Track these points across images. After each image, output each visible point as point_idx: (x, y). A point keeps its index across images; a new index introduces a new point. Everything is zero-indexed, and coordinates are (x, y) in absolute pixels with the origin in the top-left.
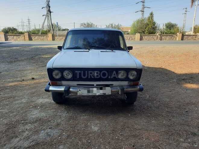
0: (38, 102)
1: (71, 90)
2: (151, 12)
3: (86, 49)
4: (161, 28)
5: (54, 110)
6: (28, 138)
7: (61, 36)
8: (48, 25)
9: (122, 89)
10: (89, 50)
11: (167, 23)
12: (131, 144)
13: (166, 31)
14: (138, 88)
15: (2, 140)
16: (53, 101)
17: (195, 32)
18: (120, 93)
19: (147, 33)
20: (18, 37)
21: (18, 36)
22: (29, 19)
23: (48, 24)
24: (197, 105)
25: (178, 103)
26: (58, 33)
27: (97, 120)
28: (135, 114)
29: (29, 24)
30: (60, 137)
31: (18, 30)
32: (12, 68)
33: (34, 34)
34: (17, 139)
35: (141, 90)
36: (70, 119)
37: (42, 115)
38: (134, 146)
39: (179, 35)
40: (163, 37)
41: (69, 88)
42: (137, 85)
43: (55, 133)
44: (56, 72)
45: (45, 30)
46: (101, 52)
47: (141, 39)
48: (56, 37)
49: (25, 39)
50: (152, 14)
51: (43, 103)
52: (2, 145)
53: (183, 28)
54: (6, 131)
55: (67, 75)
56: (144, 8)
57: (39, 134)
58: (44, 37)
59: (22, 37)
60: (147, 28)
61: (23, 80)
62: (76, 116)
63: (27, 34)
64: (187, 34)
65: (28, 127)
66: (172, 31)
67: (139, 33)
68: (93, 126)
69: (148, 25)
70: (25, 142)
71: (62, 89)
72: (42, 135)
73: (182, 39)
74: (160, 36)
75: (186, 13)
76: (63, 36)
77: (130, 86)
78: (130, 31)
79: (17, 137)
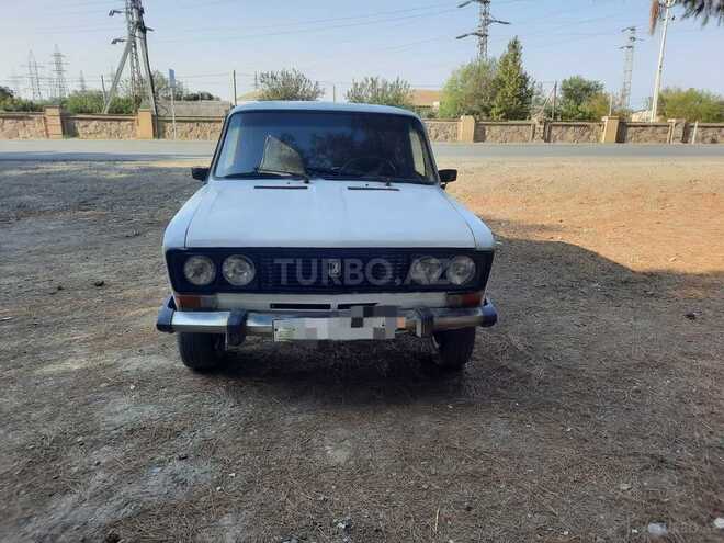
0: (128, 368)
1: (251, 323)
2: (512, 38)
3: (295, 177)
4: (548, 96)
5: (189, 395)
6: (106, 494)
7: (185, 121)
8: (133, 79)
9: (428, 320)
10: (307, 182)
11: (568, 79)
12: (461, 503)
13: (562, 108)
14: (480, 313)
15: (14, 505)
16: (180, 365)
17: (661, 113)
18: (419, 333)
19: (498, 114)
20: (21, 122)
21: (21, 118)
22: (58, 55)
23: (133, 73)
24: (670, 368)
25: (609, 365)
26: (175, 109)
27: (343, 426)
28: (471, 405)
29: (60, 71)
30: (219, 488)
31: (15, 97)
32: (12, 242)
33: (82, 112)
34: (70, 499)
35: (489, 320)
36: (247, 426)
37: (146, 414)
38: (469, 509)
39: (609, 124)
40: (554, 132)
41: (245, 318)
42: (476, 304)
43: (201, 472)
44: (197, 261)
45: (122, 95)
46: (349, 188)
47: (479, 136)
48: (168, 126)
49: (47, 130)
50: (514, 46)
51: (144, 370)
52: (17, 520)
53: (623, 96)
54: (23, 472)
55: (234, 271)
56: (487, 22)
57: (147, 479)
58: (122, 123)
59: (35, 125)
60: (499, 97)
61: (60, 289)
62: (268, 415)
63: (56, 112)
64: (635, 118)
65: (103, 455)
66: (585, 107)
67: (472, 113)
68: (328, 448)
69: (502, 83)
70: (99, 506)
71: (219, 321)
72: (156, 482)
73: (620, 139)
74: (542, 127)
75: (631, 44)
76: (193, 122)
77: (452, 308)
78: (436, 104)
79: (66, 491)
